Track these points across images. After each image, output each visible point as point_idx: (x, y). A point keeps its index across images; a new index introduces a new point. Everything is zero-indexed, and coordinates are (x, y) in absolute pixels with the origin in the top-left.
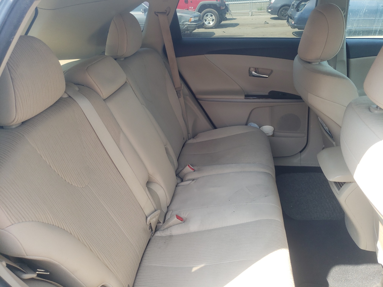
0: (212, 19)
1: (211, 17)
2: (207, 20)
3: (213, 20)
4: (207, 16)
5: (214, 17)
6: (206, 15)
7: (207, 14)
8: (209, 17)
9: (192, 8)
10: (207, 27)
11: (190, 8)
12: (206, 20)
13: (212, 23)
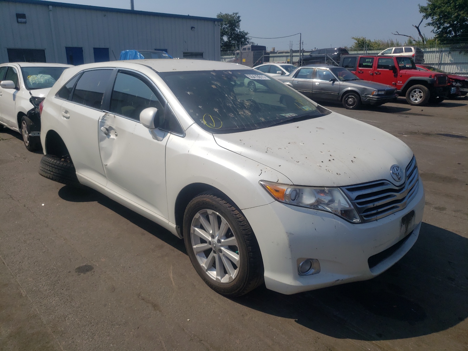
0: (419, 96)
1: (419, 93)
2: (415, 96)
3: (421, 97)
4: (415, 92)
5: (422, 94)
6: (413, 91)
7: (415, 90)
8: (417, 94)
9: (401, 82)
10: (413, 103)
11: (398, 82)
12: (413, 96)
13: (419, 100)
